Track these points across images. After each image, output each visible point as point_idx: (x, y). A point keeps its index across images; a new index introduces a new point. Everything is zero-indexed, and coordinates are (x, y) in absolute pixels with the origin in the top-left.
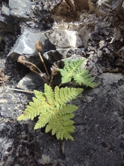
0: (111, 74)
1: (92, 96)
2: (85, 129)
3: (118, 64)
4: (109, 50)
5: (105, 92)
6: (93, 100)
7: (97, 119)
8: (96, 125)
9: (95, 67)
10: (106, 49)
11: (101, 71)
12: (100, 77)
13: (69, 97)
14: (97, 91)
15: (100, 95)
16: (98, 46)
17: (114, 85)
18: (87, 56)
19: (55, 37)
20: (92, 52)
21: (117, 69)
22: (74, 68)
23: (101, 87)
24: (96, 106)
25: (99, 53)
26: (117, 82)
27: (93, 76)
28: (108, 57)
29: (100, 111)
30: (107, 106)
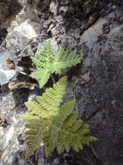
0: (90, 29)
1: (87, 72)
2: (104, 115)
3: (88, 11)
4: (65, 5)
5: (96, 55)
6: (90, 75)
7: (109, 94)
8: (113, 102)
9: (69, 37)
10: (62, 8)
11: (77, 36)
12: (81, 43)
13: (58, 96)
14: (87, 62)
15: (95, 64)
16: (52, 14)
17: (101, 39)
18: (50, 35)
19: (12, 45)
20: (52, 26)
21: (91, 18)
22: (47, 59)
23: (89, 54)
24: (98, 80)
25: (59, 19)
26: (101, 32)
27: (73, 49)
28: (72, 15)
29: (107, 83)
30: (109, 70)
